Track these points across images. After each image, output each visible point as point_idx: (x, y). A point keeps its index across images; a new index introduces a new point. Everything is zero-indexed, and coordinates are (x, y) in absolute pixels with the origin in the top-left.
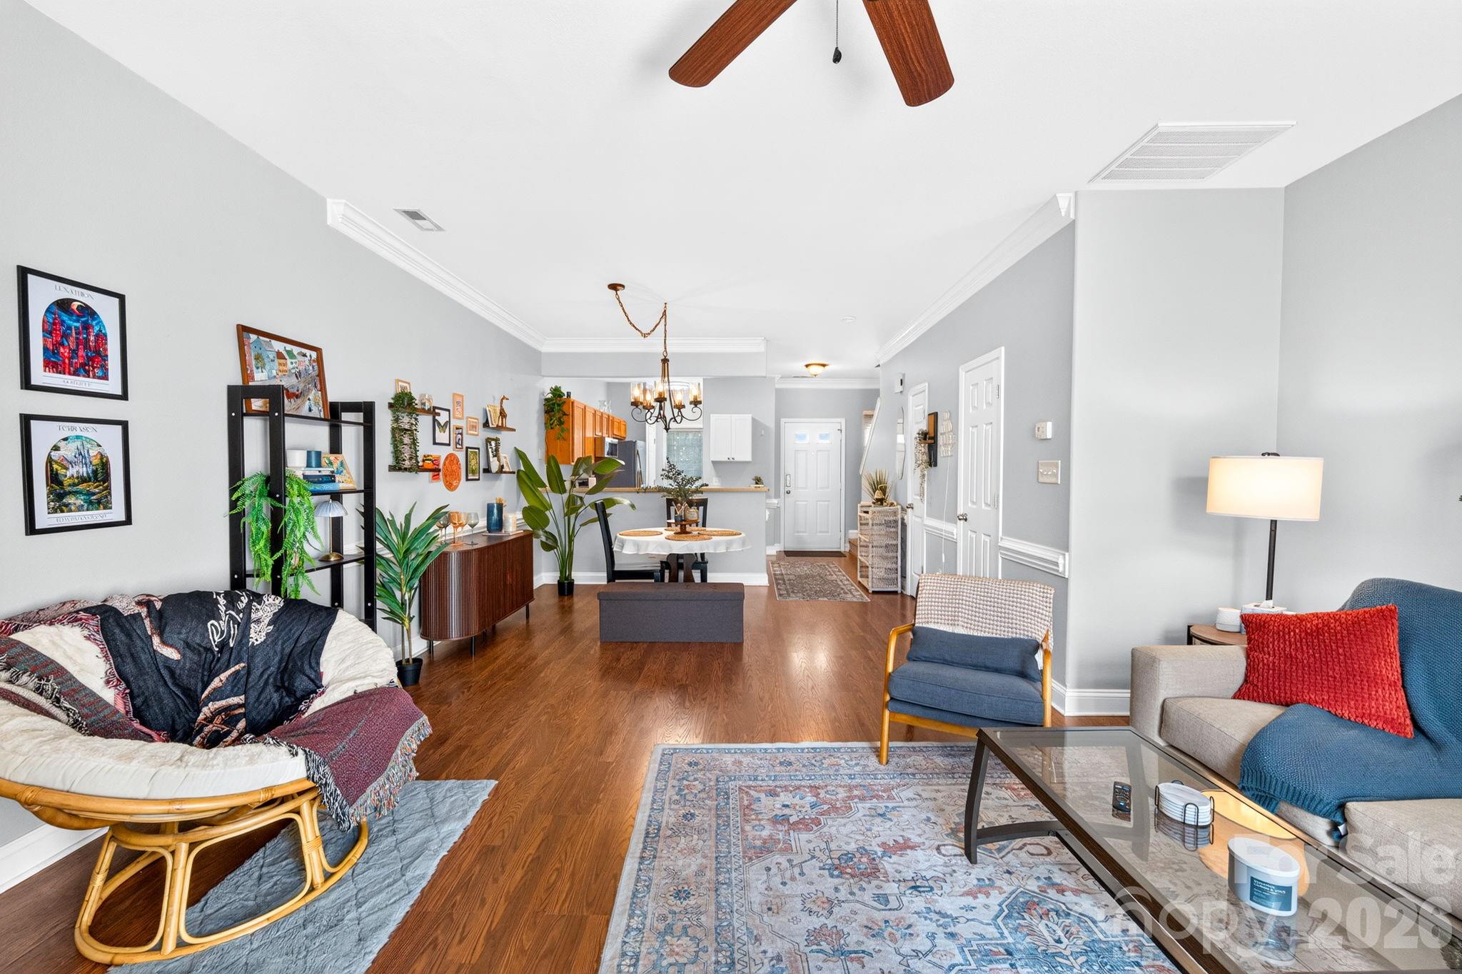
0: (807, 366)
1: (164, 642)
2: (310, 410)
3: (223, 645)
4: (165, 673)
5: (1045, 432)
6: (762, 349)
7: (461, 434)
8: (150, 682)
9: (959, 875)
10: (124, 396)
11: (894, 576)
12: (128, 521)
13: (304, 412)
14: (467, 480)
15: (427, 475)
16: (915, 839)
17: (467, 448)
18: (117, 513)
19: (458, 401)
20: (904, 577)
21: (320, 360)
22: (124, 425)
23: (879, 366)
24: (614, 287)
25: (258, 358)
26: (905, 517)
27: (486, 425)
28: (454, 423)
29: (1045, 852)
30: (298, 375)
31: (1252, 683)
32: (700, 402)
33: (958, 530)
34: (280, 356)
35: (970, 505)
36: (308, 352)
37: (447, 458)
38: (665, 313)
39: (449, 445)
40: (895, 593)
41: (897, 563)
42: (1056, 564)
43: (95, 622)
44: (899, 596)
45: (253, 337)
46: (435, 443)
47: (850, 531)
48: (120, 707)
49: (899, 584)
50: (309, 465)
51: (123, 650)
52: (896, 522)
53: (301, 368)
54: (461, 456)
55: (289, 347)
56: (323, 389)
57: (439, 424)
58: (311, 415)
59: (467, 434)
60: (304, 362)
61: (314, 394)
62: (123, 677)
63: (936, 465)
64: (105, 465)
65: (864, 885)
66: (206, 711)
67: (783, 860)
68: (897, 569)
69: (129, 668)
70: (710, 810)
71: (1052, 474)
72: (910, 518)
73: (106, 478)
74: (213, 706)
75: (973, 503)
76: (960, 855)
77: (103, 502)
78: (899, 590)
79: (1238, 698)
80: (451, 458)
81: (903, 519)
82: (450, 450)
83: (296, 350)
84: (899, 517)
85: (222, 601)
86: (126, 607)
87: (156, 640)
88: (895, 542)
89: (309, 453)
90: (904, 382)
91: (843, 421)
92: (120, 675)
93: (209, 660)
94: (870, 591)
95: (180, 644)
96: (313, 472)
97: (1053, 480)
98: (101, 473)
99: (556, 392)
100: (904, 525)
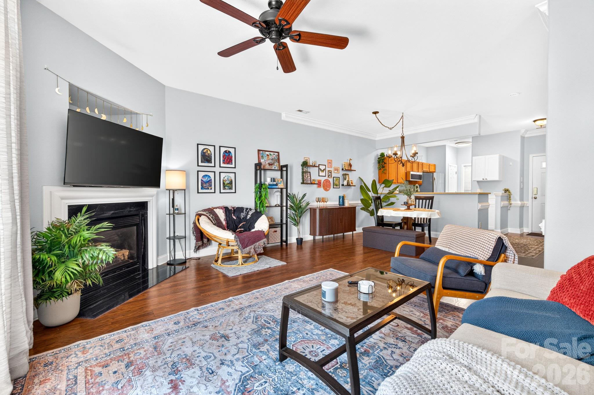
0: (535, 121)
1: (234, 215)
2: (275, 168)
3: (243, 218)
4: (233, 221)
7: (331, 173)
8: (230, 222)
10: (235, 168)
12: (235, 192)
13: (273, 168)
14: (334, 188)
15: (316, 186)
17: (334, 177)
18: (233, 191)
19: (330, 162)
21: (278, 155)
22: (235, 173)
25: (262, 156)
27: (343, 169)
28: (327, 169)
30: (272, 159)
34: (268, 155)
36: (275, 153)
37: (324, 181)
38: (402, 116)
39: (325, 176)
43: (224, 209)
45: (261, 152)
46: (319, 176)
48: (225, 225)
50: (271, 181)
51: (228, 215)
53: (273, 158)
54: (331, 180)
55: (270, 153)
56: (279, 162)
57: (321, 170)
58: (275, 169)
59: (334, 173)
60: (274, 156)
61: (276, 164)
62: (227, 220)
64: (232, 181)
66: (238, 230)
69: (228, 219)
73: (232, 184)
74: (240, 229)
77: (231, 188)
80: (327, 181)
82: (326, 178)
83: (272, 153)
85: (245, 209)
86: (230, 208)
87: (233, 214)
89: (271, 178)
92: (226, 220)
93: (240, 220)
95: (236, 216)
96: (272, 183)
98: (231, 183)
99: (382, 155)
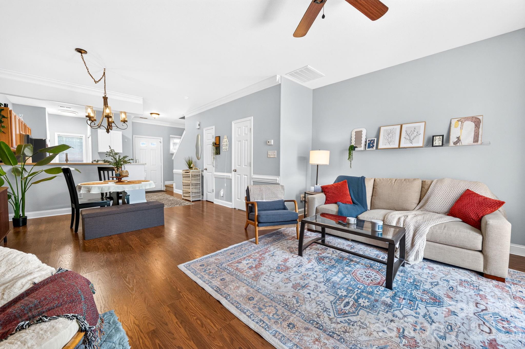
0: (151, 114)
5: (271, 143)
6: (141, 102)
9: (303, 260)
11: (199, 194)
16: (287, 257)
20: (203, 195)
23: (183, 118)
24: (80, 51)
26: (203, 173)
29: (310, 249)
31: (328, 200)
32: (127, 121)
33: (232, 175)
35: (237, 166)
38: (104, 73)
40: (200, 200)
41: (200, 190)
42: (277, 180)
44: (201, 201)
47: (166, 182)
49: (201, 197)
52: (200, 175)
63: (220, 154)
65: (290, 271)
67: (265, 276)
68: (200, 192)
70: (227, 275)
71: (272, 154)
72: (205, 173)
75: (238, 165)
76: (298, 256)
78: (201, 199)
79: (326, 204)
81: (202, 174)
84: (201, 173)
88: (199, 182)
90: (200, 125)
91: (162, 139)
94: (191, 201)
97: (274, 156)
100: (202, 177)
